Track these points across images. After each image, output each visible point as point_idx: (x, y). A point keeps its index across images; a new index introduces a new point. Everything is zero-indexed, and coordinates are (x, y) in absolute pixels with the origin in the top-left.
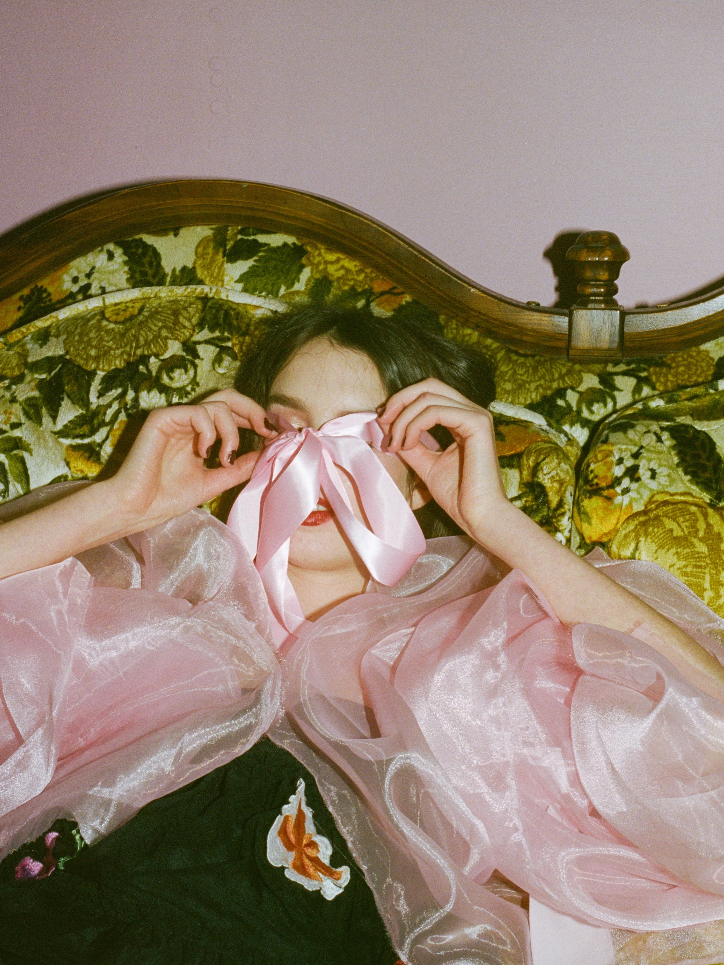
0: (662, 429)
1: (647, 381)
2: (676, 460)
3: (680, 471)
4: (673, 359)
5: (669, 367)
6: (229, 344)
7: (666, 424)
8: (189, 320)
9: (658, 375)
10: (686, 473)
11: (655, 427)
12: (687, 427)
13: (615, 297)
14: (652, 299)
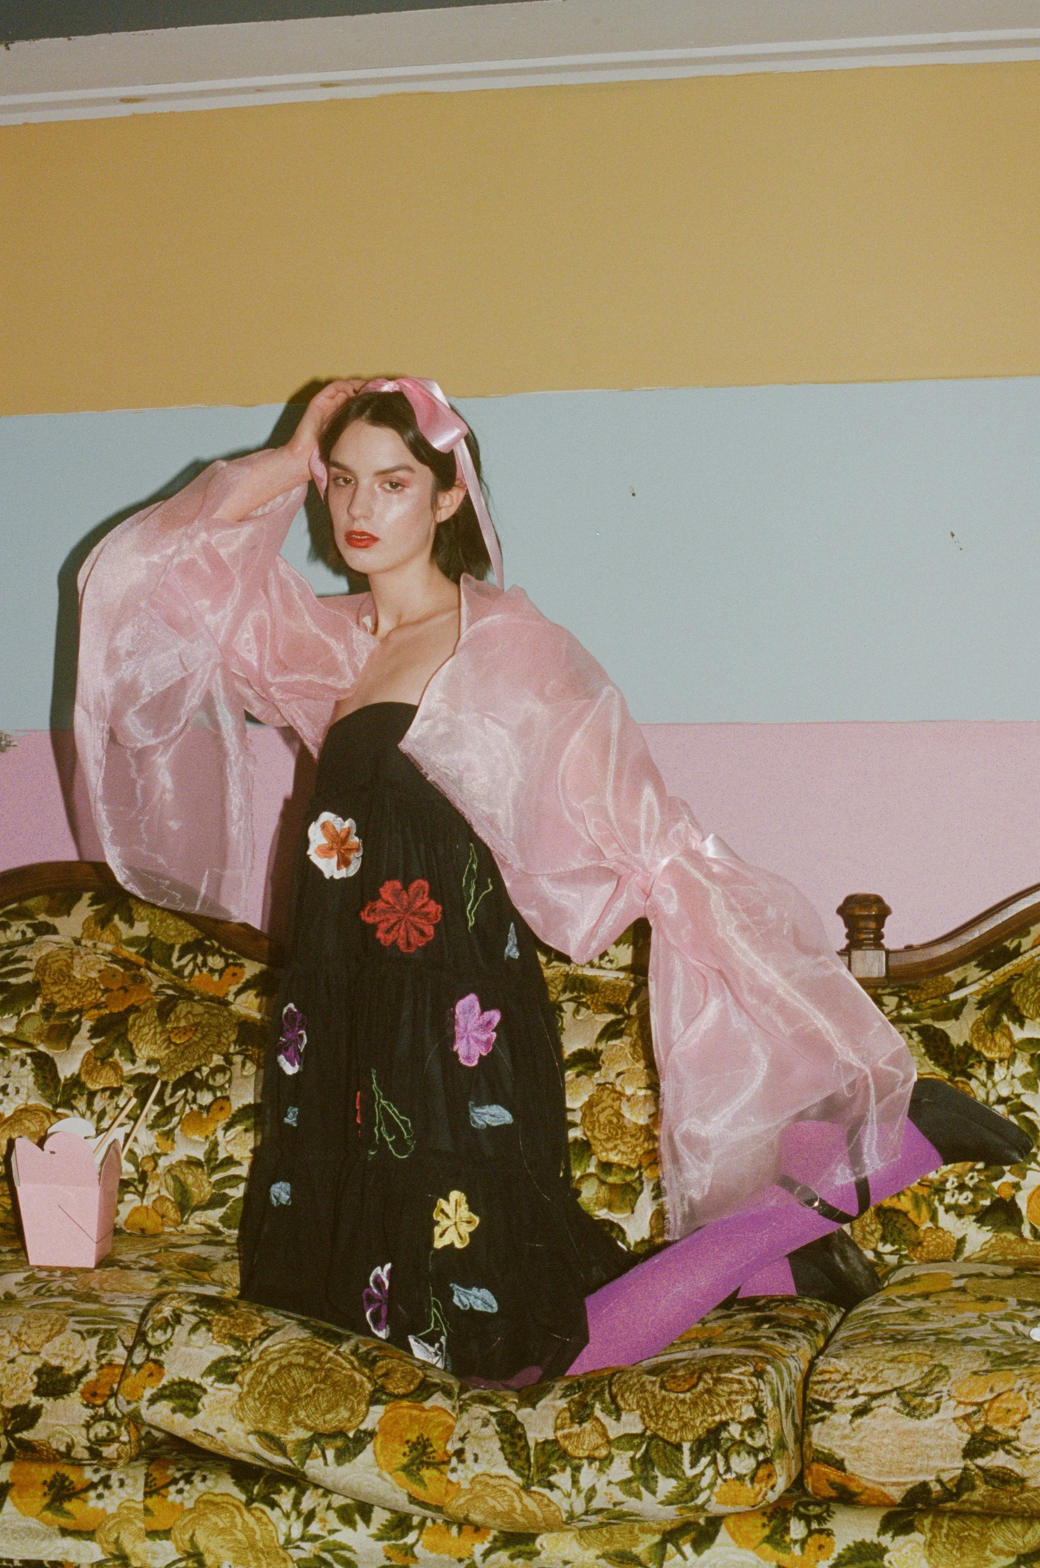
0: (913, 1029)
1: (906, 998)
2: (923, 1050)
3: (927, 1058)
4: (925, 984)
5: (922, 989)
6: (584, 1000)
7: (914, 1025)
8: (556, 988)
9: (914, 995)
10: (931, 1059)
11: (907, 1028)
12: (928, 1026)
13: (883, 941)
14: (916, 942)
